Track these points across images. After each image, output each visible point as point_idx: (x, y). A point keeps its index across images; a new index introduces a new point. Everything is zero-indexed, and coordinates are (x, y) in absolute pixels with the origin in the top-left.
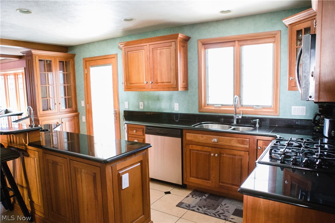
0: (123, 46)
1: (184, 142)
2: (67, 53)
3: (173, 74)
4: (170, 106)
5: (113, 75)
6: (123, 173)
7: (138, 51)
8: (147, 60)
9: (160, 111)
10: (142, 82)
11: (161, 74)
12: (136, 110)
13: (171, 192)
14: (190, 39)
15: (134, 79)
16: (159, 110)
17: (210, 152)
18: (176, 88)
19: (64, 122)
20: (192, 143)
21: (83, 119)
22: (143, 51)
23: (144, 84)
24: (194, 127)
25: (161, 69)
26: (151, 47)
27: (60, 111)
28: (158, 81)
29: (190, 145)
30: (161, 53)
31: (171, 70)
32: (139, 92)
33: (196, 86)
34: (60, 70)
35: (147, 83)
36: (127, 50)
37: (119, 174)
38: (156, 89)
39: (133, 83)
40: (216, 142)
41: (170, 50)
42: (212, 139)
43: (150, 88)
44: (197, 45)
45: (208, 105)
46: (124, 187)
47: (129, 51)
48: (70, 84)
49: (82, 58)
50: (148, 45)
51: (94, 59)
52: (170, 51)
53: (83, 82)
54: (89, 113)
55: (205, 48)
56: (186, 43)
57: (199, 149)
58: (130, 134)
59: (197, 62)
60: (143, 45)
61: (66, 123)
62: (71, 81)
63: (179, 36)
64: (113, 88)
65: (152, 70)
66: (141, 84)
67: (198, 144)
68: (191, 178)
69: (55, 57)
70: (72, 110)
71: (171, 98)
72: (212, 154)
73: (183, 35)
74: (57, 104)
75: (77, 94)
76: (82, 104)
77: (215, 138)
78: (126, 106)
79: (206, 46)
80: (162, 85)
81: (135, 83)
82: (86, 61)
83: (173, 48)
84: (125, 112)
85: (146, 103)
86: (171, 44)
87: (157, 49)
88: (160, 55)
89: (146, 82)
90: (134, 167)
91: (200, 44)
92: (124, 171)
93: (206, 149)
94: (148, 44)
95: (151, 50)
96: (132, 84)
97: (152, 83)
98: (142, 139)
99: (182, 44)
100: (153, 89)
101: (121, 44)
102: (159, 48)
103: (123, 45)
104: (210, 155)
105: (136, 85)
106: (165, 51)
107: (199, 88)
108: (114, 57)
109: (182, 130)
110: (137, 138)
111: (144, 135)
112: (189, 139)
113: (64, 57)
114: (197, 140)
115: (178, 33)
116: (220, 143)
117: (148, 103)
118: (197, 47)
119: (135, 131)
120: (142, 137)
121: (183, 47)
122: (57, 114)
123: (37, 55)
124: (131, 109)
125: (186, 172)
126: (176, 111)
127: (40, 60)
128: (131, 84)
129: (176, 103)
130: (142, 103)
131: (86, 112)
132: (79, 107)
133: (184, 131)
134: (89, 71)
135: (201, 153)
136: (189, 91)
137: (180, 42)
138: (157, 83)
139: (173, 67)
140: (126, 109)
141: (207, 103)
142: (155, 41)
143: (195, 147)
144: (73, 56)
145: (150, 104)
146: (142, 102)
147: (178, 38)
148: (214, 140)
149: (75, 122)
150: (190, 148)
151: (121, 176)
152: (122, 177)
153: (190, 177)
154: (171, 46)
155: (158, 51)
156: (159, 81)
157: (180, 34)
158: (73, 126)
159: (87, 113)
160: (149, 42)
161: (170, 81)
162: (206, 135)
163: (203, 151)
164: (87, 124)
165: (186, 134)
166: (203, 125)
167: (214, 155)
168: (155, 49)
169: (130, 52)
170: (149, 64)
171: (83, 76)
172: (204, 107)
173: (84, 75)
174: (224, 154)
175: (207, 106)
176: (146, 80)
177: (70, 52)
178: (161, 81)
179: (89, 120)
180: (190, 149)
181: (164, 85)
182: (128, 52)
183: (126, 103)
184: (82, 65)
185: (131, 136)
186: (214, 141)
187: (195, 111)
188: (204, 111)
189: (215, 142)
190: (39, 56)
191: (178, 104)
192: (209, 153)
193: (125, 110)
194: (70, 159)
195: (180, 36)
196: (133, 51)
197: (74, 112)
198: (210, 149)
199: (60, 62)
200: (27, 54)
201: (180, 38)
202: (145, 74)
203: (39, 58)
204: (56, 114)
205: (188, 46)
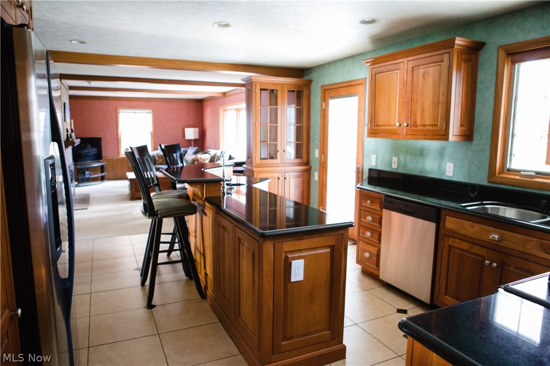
0: (370, 66)
1: (442, 232)
2: (302, 79)
3: (441, 111)
4: (440, 167)
5: (359, 111)
6: (295, 259)
7: (391, 72)
8: (402, 87)
9: (423, 175)
10: (392, 124)
11: (423, 111)
12: (387, 169)
13: (408, 311)
14: (485, 47)
15: (382, 119)
16: (421, 172)
17: (485, 257)
18: (444, 136)
19: (287, 178)
20: (454, 234)
21: (316, 176)
22: (397, 73)
23: (396, 128)
24: (463, 208)
25: (423, 103)
26: (411, 64)
27: (285, 162)
28: (416, 122)
29: (451, 239)
30: (425, 75)
31: (439, 104)
32: (394, 140)
33: (488, 134)
34: (289, 103)
35: (400, 125)
36: (375, 71)
37: (287, 258)
38: (413, 137)
39: (380, 124)
40: (497, 240)
41: (441, 68)
42: (490, 232)
43: (404, 134)
44: (496, 58)
45: (508, 170)
46: (293, 279)
47: (378, 73)
48: (303, 123)
49: (320, 85)
50: (406, 62)
51: (336, 86)
52: (441, 70)
53: (319, 122)
54: (323, 168)
55: (512, 62)
56: (475, 54)
57: (466, 248)
58: (363, 206)
59: (493, 89)
60: (398, 61)
61: (291, 179)
62: (304, 119)
63: (457, 42)
64: (358, 131)
65: (410, 103)
66: (391, 127)
67: (464, 238)
68: (446, 296)
69: (282, 85)
70: (301, 162)
71: (441, 154)
72: (487, 262)
73: (466, 40)
74: (280, 151)
75: (311, 140)
76: (316, 153)
77: (496, 233)
78: (373, 162)
79: (515, 57)
80: (423, 130)
81: (382, 126)
82: (325, 90)
83: (445, 64)
84: (370, 170)
85: (402, 159)
86: (443, 58)
87: (419, 67)
88: (424, 77)
89: (398, 125)
90: (317, 253)
91: (502, 54)
92: (296, 255)
93: (477, 250)
94: (405, 60)
95: (410, 69)
96: (379, 126)
97: (408, 125)
98: (379, 217)
99: (463, 56)
100: (409, 137)
101: (366, 63)
102: (422, 67)
103: (369, 64)
104: (483, 262)
105: (384, 128)
106: (432, 70)
107: (492, 137)
108: (362, 82)
109: (439, 210)
110: (373, 215)
111: (382, 210)
112: (450, 227)
113: (296, 85)
114: (462, 232)
115: (453, 37)
116: (503, 244)
117: (405, 160)
118: (496, 60)
119: (369, 201)
120: (379, 213)
121: (467, 61)
122: (280, 165)
123: (258, 82)
124: (380, 167)
125: (439, 285)
126: (448, 176)
127: (262, 90)
128: (377, 126)
129: (451, 162)
130: (396, 158)
131: (320, 165)
132: (311, 158)
133: (443, 213)
134: (327, 105)
135: (469, 257)
136: (474, 142)
137: (459, 54)
138: (416, 126)
139: (442, 99)
140: (373, 166)
141: (508, 167)
142: (417, 54)
143: (457, 243)
144: (309, 83)
145: (408, 162)
146: (396, 156)
147: (455, 47)
148: (493, 235)
149: (303, 180)
150: (451, 243)
151: (289, 262)
152: (291, 263)
153: (446, 294)
154: (443, 61)
155: (421, 71)
156: (419, 123)
157: (457, 38)
158: (301, 185)
159: (321, 167)
160: (407, 57)
161: (436, 123)
162: (480, 225)
163: (472, 253)
164: (319, 184)
165: (445, 218)
166: (487, 206)
167: (491, 264)
168: (417, 68)
169: (379, 75)
170: (404, 93)
171: (319, 111)
172: (499, 174)
173: (321, 111)
174: (510, 267)
175: (506, 172)
176: (399, 121)
177: (306, 78)
178: (422, 122)
179: (323, 179)
180: (450, 246)
181: (427, 130)
182: (376, 74)
183: (374, 157)
184: (320, 95)
185: (363, 208)
186: (494, 237)
187: (481, 179)
188: (498, 180)
189: (495, 241)
190: (261, 83)
191: (452, 164)
192: (481, 259)
193: (370, 167)
194: (235, 226)
195: (459, 41)
196: (383, 72)
197: (304, 165)
198: (484, 252)
199: (289, 91)
200: (247, 81)
201: (459, 45)
202: (399, 110)
203: (260, 86)
204: (277, 165)
205: (480, 59)
